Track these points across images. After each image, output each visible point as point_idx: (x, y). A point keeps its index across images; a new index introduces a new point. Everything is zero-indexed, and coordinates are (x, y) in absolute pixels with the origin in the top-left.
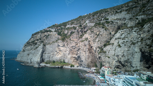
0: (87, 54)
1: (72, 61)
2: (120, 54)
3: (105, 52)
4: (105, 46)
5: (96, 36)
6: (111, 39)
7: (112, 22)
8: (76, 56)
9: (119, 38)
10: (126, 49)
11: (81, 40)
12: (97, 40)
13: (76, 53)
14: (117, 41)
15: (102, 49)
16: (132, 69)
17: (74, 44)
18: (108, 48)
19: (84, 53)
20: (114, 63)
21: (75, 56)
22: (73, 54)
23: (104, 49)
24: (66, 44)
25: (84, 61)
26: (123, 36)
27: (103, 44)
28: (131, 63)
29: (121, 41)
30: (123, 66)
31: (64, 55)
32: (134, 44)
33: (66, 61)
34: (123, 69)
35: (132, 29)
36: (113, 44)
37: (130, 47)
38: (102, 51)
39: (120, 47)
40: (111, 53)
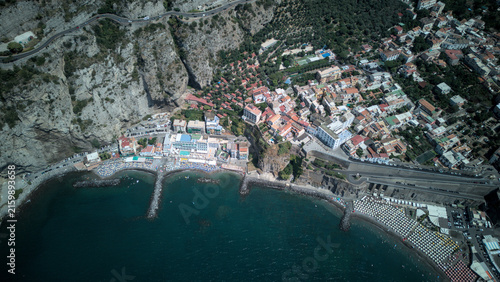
3: (90, 122)
4: (77, 111)
5: (48, 107)
6: (73, 92)
9: (95, 87)
10: (121, 98)
12: (57, 112)
14: (94, 93)
15: (79, 120)
18: (87, 113)
19: (23, 150)
20: (118, 127)
23: (82, 117)
25: (35, 162)
26: (99, 80)
28: (137, 113)
29: (103, 90)
35: (107, 62)
36: (92, 100)
37: (123, 93)
38: (84, 125)
39: (112, 101)
40: (102, 117)
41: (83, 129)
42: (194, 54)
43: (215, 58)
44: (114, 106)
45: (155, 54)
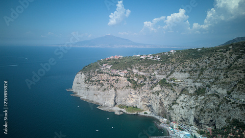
0: (158, 106)
1: (143, 107)
2: (183, 113)
3: (173, 109)
4: (173, 104)
5: (166, 96)
6: (177, 99)
7: (178, 85)
8: (148, 104)
9: (182, 101)
10: (187, 111)
11: (151, 91)
12: (167, 99)
13: (147, 101)
14: (181, 103)
15: (171, 107)
16: (189, 124)
17: (145, 94)
18: (174, 106)
19: (155, 104)
20: (179, 118)
21: (146, 103)
22: (144, 101)
24: (137, 93)
25: (155, 110)
26: (185, 100)
27: (171, 102)
28: (189, 120)
29: (184, 104)
30: (184, 121)
31: (136, 101)
32: (191, 108)
33: (138, 107)
34: (184, 123)
36: (179, 104)
37: (189, 110)
38: (171, 108)
39: (183, 109)
40: (177, 111)
41: (169, 109)
42: (221, 111)
43: (231, 120)
44: (182, 110)
45: (205, 102)
